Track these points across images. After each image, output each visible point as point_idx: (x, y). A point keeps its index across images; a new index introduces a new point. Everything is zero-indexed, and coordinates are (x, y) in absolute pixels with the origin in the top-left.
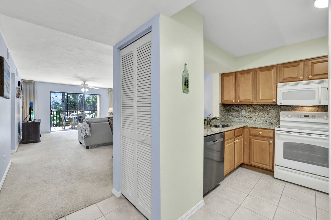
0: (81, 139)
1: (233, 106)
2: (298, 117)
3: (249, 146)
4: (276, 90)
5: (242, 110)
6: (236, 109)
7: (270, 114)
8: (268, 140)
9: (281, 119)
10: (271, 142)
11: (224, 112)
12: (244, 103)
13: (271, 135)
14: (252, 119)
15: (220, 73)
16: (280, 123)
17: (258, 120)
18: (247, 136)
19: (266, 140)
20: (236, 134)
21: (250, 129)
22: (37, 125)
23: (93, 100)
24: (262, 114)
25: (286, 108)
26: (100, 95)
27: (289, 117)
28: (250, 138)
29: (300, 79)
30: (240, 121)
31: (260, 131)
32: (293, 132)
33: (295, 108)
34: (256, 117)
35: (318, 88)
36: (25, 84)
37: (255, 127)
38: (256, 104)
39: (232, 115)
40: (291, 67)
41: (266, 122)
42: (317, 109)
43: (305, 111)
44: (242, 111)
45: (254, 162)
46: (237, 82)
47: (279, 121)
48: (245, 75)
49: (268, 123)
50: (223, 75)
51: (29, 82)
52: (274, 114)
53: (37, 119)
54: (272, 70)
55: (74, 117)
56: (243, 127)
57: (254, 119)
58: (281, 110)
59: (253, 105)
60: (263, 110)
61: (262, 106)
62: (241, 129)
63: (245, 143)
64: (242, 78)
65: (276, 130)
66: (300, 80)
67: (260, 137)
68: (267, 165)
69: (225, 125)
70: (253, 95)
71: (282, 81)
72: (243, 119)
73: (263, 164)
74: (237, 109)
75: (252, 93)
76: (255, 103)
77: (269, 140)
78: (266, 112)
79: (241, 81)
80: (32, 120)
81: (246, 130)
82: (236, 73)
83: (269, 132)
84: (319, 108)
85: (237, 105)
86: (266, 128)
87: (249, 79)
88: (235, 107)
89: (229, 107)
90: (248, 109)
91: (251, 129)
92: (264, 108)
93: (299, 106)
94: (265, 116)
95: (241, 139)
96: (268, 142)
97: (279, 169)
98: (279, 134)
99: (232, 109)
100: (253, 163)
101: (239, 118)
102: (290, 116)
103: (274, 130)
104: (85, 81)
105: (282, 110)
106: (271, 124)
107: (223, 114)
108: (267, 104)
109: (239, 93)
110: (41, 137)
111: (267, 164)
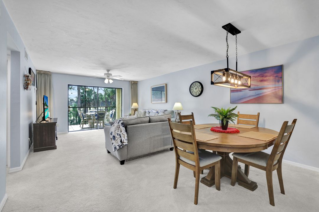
0: (114, 150)
22: (52, 126)
23: (106, 96)
26: (122, 89)
36: (40, 75)
51: (44, 73)
53: (53, 117)
55: (93, 115)
80: (46, 120)
104: (108, 71)
110: (57, 139)
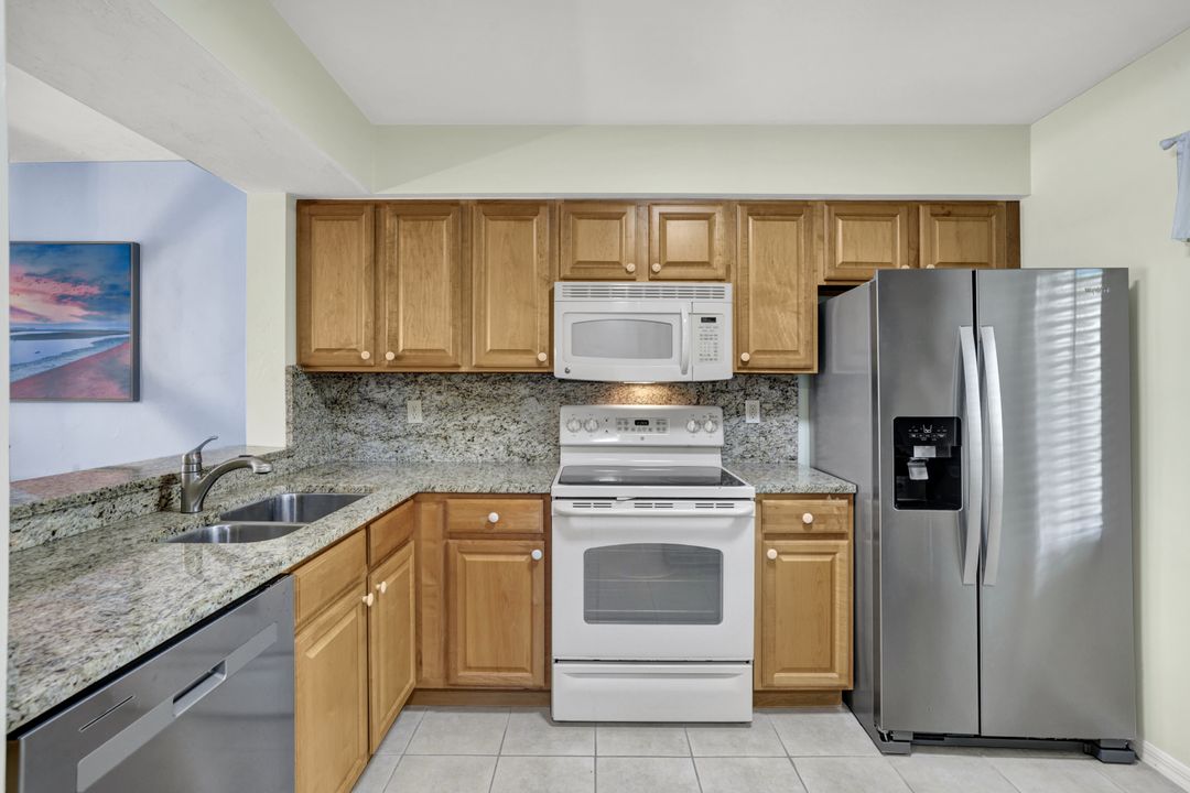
1: (364, 381)
2: (620, 429)
3: (441, 595)
4: (547, 311)
5: (409, 403)
6: (377, 396)
7: (524, 416)
8: (523, 550)
9: (566, 437)
10: (537, 554)
11: (317, 413)
12: (414, 362)
13: (536, 522)
14: (451, 442)
15: (289, 196)
16: (562, 454)
17: (477, 448)
18: (435, 542)
19: (519, 550)
20: (377, 548)
21: (445, 504)
24: (493, 417)
25: (580, 393)
27: (591, 431)
28: (446, 547)
29: (627, 271)
30: (399, 455)
31: (490, 510)
32: (615, 498)
33: (607, 390)
34: (469, 435)
35: (680, 314)
37: (468, 491)
38: (468, 373)
39: (358, 429)
40: (600, 219)
41: (510, 453)
42: (670, 393)
43: (635, 402)
44: (405, 406)
45: (470, 668)
46: (381, 258)
47: (557, 446)
48: (424, 225)
49: (517, 459)
50: (306, 209)
52: (537, 418)
54: (535, 220)
56: (413, 497)
57: (462, 447)
58: (563, 399)
59: (456, 379)
60: (497, 399)
61: (494, 383)
62: (404, 507)
63: (425, 579)
64: (404, 240)
65: (557, 498)
66: (627, 276)
67: (493, 536)
68: (523, 670)
69: (318, 492)
70: (454, 326)
71: (568, 273)
72: (413, 450)
73: (509, 669)
74: (380, 396)
75: (454, 318)
76: (463, 369)
77: (527, 546)
78: (508, 409)
79: (401, 255)
81: (427, 509)
82: (377, 206)
83: (527, 508)
84: (674, 390)
85: (384, 378)
86: (517, 491)
87: (442, 249)
88: (373, 385)
89: (344, 384)
90: (435, 397)
91: (451, 502)
92: (503, 389)
93: (620, 385)
94: (505, 426)
95: (404, 562)
96: (523, 559)
97: (570, 674)
98: (567, 516)
99: (356, 397)
100: (465, 676)
101: (395, 444)
102: (592, 424)
103: (546, 498)
105: (568, 400)
106: (528, 460)
107: (311, 423)
108: (513, 374)
109: (391, 313)
111: (525, 666)
